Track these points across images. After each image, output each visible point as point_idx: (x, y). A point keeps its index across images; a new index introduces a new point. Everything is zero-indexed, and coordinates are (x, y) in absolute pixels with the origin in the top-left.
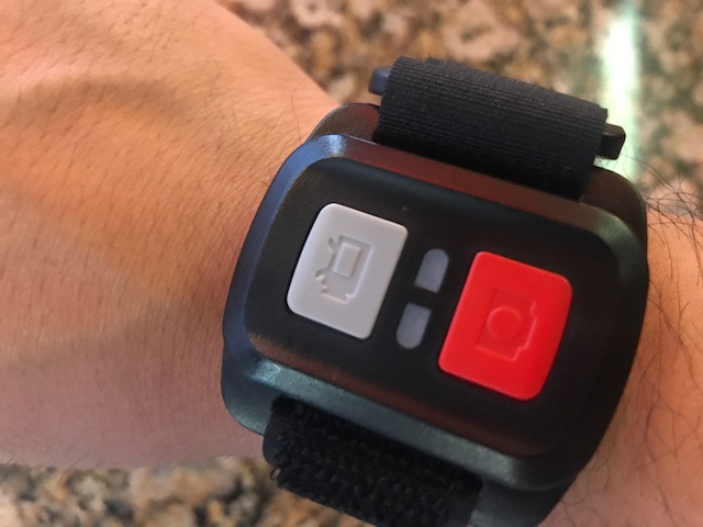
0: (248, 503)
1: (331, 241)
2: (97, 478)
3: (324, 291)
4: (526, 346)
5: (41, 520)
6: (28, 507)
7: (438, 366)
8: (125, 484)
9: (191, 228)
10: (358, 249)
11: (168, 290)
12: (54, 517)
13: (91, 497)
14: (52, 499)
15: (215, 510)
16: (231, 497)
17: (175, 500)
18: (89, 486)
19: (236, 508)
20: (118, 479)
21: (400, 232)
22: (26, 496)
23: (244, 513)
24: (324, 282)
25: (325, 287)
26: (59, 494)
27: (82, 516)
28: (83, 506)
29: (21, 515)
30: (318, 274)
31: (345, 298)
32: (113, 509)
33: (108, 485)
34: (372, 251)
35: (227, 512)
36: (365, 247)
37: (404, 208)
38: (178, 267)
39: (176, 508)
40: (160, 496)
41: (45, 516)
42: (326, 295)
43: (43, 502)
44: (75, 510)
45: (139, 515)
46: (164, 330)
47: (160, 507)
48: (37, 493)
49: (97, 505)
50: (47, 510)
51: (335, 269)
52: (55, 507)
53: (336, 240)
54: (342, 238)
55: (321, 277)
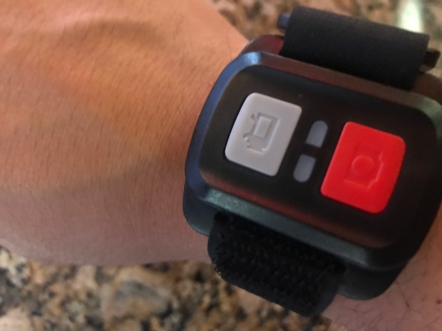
0: (175, 319)
1: (253, 116)
2: (80, 302)
3: (249, 147)
4: (377, 179)
5: (45, 328)
6: (37, 319)
7: (320, 192)
8: (98, 306)
9: (165, 112)
10: (270, 121)
11: (150, 148)
12: (54, 326)
13: (77, 314)
14: (52, 314)
15: (155, 323)
16: (165, 315)
17: (129, 316)
18: (75, 307)
19: (168, 322)
20: (93, 303)
21: (297, 110)
22: (36, 313)
23: (173, 325)
24: (248, 141)
25: (249, 144)
26: (57, 311)
27: (71, 325)
28: (72, 319)
29: (33, 325)
30: (244, 136)
31: (261, 151)
32: (90, 321)
33: (87, 305)
34: (279, 122)
35: (162, 325)
36: (274, 120)
37: (300, 95)
38: (157, 135)
39: (130, 322)
40: (120, 314)
41: (48, 326)
42: (250, 149)
43: (46, 317)
44: (66, 322)
45: (107, 326)
46: (147, 173)
47: (119, 321)
48: (43, 310)
49: (81, 319)
50: (49, 321)
51: (255, 133)
52: (54, 320)
53: (256, 115)
54: (259, 114)
55: (246, 139)
